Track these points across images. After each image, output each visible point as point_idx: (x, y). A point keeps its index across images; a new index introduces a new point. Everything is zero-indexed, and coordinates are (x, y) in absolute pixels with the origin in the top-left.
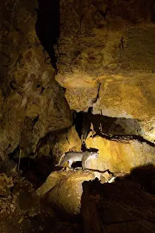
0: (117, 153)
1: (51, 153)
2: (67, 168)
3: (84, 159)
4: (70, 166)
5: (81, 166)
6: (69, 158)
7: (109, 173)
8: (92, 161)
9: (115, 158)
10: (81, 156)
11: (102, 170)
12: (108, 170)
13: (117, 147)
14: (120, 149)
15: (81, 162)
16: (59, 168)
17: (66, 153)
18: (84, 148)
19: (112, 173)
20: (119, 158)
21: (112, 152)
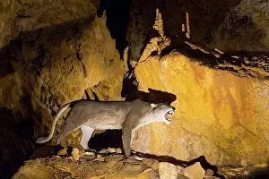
0: (234, 108)
1: (26, 99)
2: (76, 151)
3: (128, 123)
4: (84, 143)
5: (119, 144)
7: (206, 165)
8: (153, 128)
9: (226, 122)
10: (121, 114)
11: (183, 156)
12: (202, 160)
13: (233, 91)
14: (244, 95)
15: (119, 132)
17: (73, 104)
18: (130, 90)
19: (214, 168)
20: (237, 124)
21: (217, 104)
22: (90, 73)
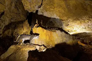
0: (49, 36)
1: (12, 34)
2: (21, 43)
3: (31, 39)
4: (23, 42)
5: (29, 42)
6: (23, 38)
7: (44, 46)
8: (35, 40)
10: (30, 37)
11: (40, 44)
12: (44, 45)
13: (49, 33)
14: (51, 34)
15: (29, 40)
16: (16, 43)
17: (21, 35)
18: (31, 33)
19: (46, 47)
20: (49, 39)
21: (46, 36)
22: (25, 30)
